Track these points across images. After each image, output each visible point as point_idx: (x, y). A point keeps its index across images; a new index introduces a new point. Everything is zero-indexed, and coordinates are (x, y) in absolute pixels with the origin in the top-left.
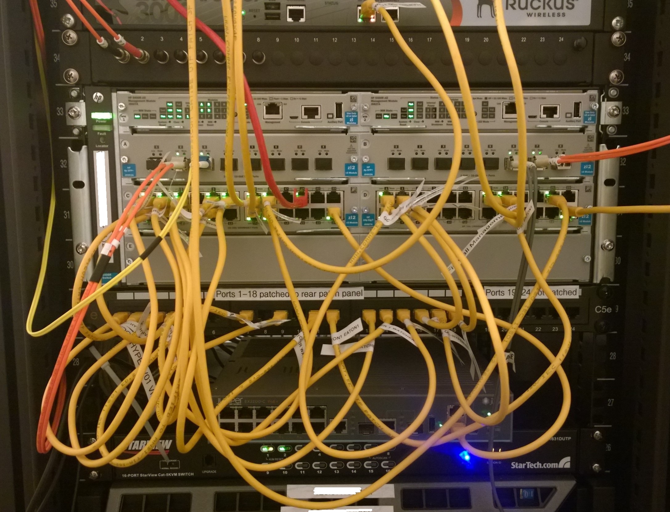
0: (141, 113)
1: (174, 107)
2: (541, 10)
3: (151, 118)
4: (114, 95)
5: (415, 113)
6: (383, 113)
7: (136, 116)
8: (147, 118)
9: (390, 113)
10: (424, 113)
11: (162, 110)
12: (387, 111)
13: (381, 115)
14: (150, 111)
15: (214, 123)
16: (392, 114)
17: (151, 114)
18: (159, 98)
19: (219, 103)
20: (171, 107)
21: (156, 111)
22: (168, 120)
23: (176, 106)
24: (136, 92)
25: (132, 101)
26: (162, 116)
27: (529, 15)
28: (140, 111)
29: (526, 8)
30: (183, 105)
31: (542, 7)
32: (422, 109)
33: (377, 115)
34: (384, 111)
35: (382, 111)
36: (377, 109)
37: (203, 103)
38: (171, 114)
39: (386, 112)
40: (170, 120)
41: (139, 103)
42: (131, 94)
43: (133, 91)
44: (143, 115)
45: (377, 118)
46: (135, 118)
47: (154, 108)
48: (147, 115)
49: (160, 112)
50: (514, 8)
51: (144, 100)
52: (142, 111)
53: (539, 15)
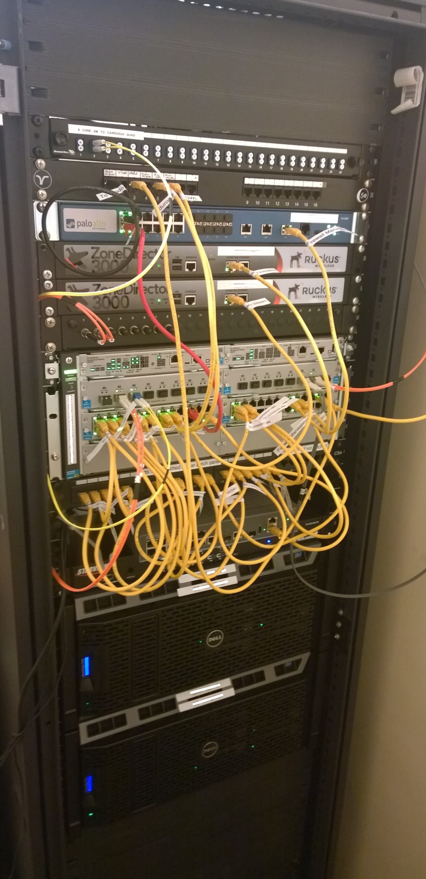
0: (95, 367)
1: (116, 362)
2: (319, 294)
3: (101, 370)
4: (78, 357)
5: (254, 356)
6: (236, 357)
7: (92, 370)
8: (99, 370)
9: (240, 357)
10: (258, 355)
11: (108, 365)
12: (239, 355)
13: (235, 358)
14: (100, 366)
15: (140, 370)
16: (242, 357)
17: (101, 368)
18: (107, 357)
19: (143, 357)
20: (114, 362)
21: (104, 365)
22: (112, 371)
23: (118, 361)
24: (92, 354)
25: (90, 360)
26: (108, 368)
27: (314, 297)
28: (94, 366)
29: (312, 293)
30: (121, 360)
31: (320, 292)
32: (257, 353)
33: (233, 358)
34: (237, 355)
35: (236, 356)
36: (234, 354)
37: (134, 358)
38: (114, 366)
39: (238, 357)
40: (113, 370)
41: (94, 361)
42: (89, 356)
43: (88, 354)
44: (96, 368)
45: (233, 360)
46: (91, 371)
47: (104, 364)
48: (99, 368)
49: (107, 366)
50: (307, 294)
51: (97, 359)
52: (96, 366)
53: (319, 297)
